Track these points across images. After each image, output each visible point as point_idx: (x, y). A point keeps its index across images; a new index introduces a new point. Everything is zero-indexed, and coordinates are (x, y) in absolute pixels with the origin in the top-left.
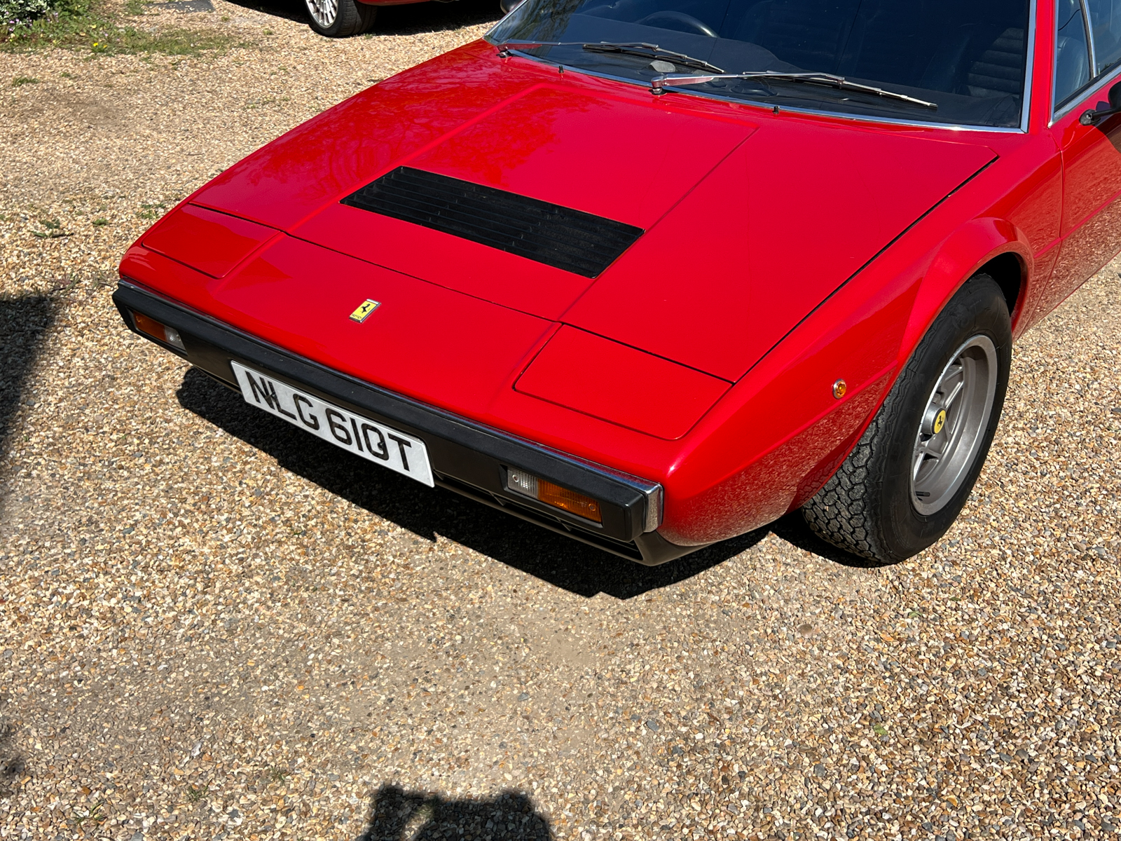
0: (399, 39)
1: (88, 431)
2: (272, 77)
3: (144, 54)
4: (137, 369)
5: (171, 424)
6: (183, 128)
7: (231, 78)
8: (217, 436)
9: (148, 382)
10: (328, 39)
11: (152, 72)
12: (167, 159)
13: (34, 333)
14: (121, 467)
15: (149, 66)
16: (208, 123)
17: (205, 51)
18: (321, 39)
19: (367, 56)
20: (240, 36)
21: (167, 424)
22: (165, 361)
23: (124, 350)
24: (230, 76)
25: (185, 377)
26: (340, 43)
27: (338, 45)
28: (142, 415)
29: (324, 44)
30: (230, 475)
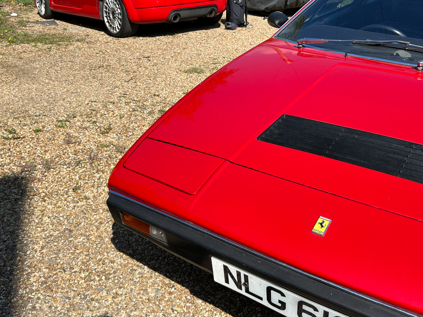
0: (149, 39)
1: (65, 271)
2: (98, 55)
3: (33, 44)
4: (83, 224)
5: (115, 264)
6: (64, 79)
7: (78, 55)
8: (145, 272)
9: (92, 233)
10: (116, 38)
11: (39, 52)
12: (61, 96)
13: (16, 200)
14: (92, 300)
15: (37, 49)
16: (76, 77)
17: (61, 43)
18: (113, 39)
19: (137, 46)
20: (74, 36)
21: (112, 264)
22: (98, 218)
23: (71, 211)
24: (77, 54)
25: (113, 228)
26: (123, 40)
27: (122, 41)
28: (95, 258)
29: (115, 40)
30: (164, 303)
